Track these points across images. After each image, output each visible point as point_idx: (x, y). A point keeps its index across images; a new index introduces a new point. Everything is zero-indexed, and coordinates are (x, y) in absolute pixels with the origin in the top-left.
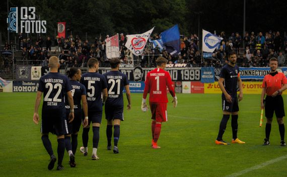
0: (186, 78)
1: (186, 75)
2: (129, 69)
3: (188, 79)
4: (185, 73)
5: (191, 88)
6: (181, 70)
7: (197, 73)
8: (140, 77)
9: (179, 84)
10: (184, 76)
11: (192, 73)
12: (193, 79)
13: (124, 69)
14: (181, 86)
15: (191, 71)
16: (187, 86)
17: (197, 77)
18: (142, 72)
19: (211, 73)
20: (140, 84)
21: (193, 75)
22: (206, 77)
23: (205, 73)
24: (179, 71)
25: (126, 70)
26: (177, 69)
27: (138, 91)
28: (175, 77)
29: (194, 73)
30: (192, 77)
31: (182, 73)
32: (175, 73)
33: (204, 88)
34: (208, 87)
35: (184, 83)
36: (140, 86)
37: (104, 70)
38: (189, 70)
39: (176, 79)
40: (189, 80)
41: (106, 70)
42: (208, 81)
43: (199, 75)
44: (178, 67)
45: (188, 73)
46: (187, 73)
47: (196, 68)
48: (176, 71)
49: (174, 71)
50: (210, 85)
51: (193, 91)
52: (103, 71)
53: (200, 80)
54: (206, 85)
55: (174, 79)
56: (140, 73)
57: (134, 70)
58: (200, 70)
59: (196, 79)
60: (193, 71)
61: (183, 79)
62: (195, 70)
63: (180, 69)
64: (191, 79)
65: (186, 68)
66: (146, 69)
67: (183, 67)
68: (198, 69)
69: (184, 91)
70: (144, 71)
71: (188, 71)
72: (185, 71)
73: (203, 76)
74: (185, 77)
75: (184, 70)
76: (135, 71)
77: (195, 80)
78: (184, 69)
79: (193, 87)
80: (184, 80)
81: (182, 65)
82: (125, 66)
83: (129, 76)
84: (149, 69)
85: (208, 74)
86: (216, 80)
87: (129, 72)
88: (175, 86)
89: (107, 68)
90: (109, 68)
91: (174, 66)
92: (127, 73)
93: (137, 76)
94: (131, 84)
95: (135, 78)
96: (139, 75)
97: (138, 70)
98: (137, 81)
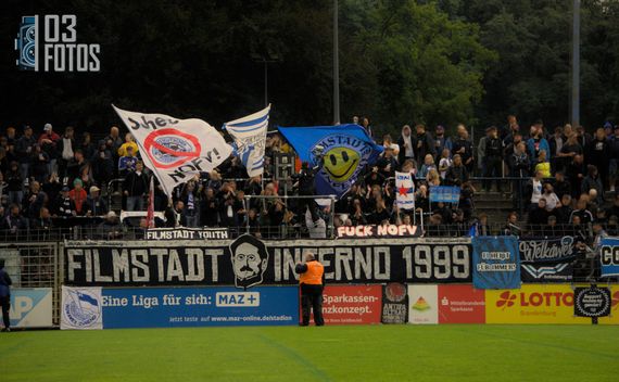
0: (419, 274)
1: (419, 261)
2: (216, 243)
3: (427, 276)
4: (417, 255)
5: (440, 306)
6: (403, 247)
7: (461, 255)
8: (257, 270)
9: (397, 292)
10: (414, 265)
11: (442, 256)
12: (446, 275)
13: (194, 243)
14: (406, 301)
15: (437, 250)
16: (425, 300)
17: (461, 268)
18: (262, 255)
19: (507, 255)
20: (256, 295)
21: (446, 262)
22: (492, 268)
23: (486, 255)
24: (396, 251)
25: (203, 249)
26: (390, 242)
27: (252, 318)
28: (382, 271)
29: (447, 255)
30: (442, 269)
31: (407, 254)
32: (382, 255)
33: (484, 307)
34: (499, 304)
35: (414, 291)
36: (256, 303)
37: (120, 250)
38: (432, 247)
39: (387, 276)
40: (432, 280)
41: (129, 249)
42: (499, 281)
43: (465, 262)
44: (389, 236)
45: (428, 255)
46: (423, 255)
47: (454, 240)
48: (387, 251)
49: (377, 251)
50: (505, 295)
51: (446, 316)
52: (115, 254)
53: (470, 279)
54: (492, 297)
55: (378, 276)
56: (257, 256)
57: (234, 247)
58: (470, 247)
59: (457, 275)
60: (446, 249)
61: (409, 276)
62: (451, 247)
63: (398, 242)
64: (438, 275)
65: (420, 240)
66: (278, 243)
67: (407, 235)
68: (461, 243)
69: (414, 316)
70: (271, 250)
71: (427, 250)
72: (417, 250)
73: (481, 267)
74: (418, 270)
75: (413, 247)
76: (239, 250)
77: (452, 279)
78: (411, 241)
79: (445, 302)
80: (416, 280)
81: (402, 230)
82: (196, 236)
83: (215, 268)
84: (291, 243)
85: (497, 260)
86: (526, 278)
87: (215, 254)
88: (385, 301)
89: (131, 244)
90: (140, 243)
91: (375, 236)
92: (208, 259)
93: (247, 268)
94: (226, 298)
95: (241, 275)
96: (254, 265)
97: (246, 249)
98: (245, 285)
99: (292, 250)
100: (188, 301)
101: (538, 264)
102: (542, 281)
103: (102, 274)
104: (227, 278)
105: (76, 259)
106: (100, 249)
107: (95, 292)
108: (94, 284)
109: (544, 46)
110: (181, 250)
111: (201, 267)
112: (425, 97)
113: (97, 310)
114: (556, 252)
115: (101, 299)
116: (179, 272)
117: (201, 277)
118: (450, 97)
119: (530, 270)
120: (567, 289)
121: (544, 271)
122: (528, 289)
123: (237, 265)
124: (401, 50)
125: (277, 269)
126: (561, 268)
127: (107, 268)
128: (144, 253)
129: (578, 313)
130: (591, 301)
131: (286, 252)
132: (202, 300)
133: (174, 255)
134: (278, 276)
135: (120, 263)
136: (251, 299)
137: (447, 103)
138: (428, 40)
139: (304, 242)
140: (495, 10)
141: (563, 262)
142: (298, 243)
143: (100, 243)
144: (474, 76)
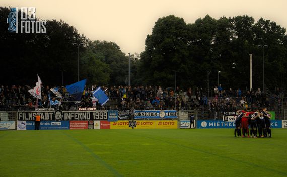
0: (96, 118)
2: (51, 111)
5: (101, 125)
7: (105, 114)
9: (91, 122)
10: (95, 116)
11: (101, 114)
14: (93, 124)
16: (97, 124)
17: (105, 117)
18: (62, 114)
19: (115, 114)
20: (60, 123)
21: (102, 116)
22: (112, 117)
23: (110, 114)
24: (91, 113)
25: (49, 113)
26: (90, 111)
27: (59, 128)
28: (88, 117)
30: (101, 117)
31: (94, 114)
32: (88, 114)
33: (110, 125)
34: (113, 125)
35: (95, 122)
36: (60, 125)
38: (99, 112)
39: (89, 119)
40: (99, 119)
41: (32, 113)
42: (113, 120)
43: (106, 116)
46: (97, 114)
47: (104, 111)
50: (115, 123)
51: (102, 127)
52: (29, 113)
53: (107, 119)
54: (112, 123)
55: (87, 119)
57: (56, 112)
58: (107, 112)
61: (94, 119)
63: (92, 111)
65: (97, 111)
66: (65, 111)
67: (94, 110)
69: (95, 127)
70: (64, 113)
73: (109, 117)
75: (95, 112)
77: (103, 119)
80: (96, 120)
81: (93, 109)
82: (47, 110)
83: (51, 117)
84: (68, 111)
85: (113, 115)
86: (119, 119)
87: (51, 114)
88: (89, 124)
89: (33, 111)
90: (35, 111)
91: (87, 110)
92: (50, 115)
93: (58, 117)
94: (53, 123)
95: (57, 118)
96: (60, 116)
97: (58, 113)
98: (58, 120)
99: (68, 113)
100: (45, 124)
101: (121, 116)
102: (122, 120)
103: (26, 118)
104: (54, 119)
105: (21, 114)
106: (26, 113)
107: (25, 122)
108: (24, 120)
109: (123, 69)
110: (44, 113)
111: (48, 116)
112: (98, 80)
113: (25, 126)
114: (125, 113)
115: (26, 123)
116: (43, 118)
117: (48, 119)
118: (102, 80)
119: (120, 117)
120: (128, 121)
121: (123, 117)
122: (119, 121)
123: (56, 117)
124: (93, 69)
125: (65, 117)
126: (126, 117)
127: (27, 117)
128: (35, 113)
129: (130, 126)
130: (133, 124)
131: (67, 114)
132: (48, 124)
133: (42, 114)
134: (65, 119)
135: (30, 116)
136: (59, 123)
137: (102, 81)
138: (98, 67)
139: (71, 111)
140: (112, 61)
141: (127, 115)
142: (70, 111)
143: (26, 111)
144: (108, 75)
